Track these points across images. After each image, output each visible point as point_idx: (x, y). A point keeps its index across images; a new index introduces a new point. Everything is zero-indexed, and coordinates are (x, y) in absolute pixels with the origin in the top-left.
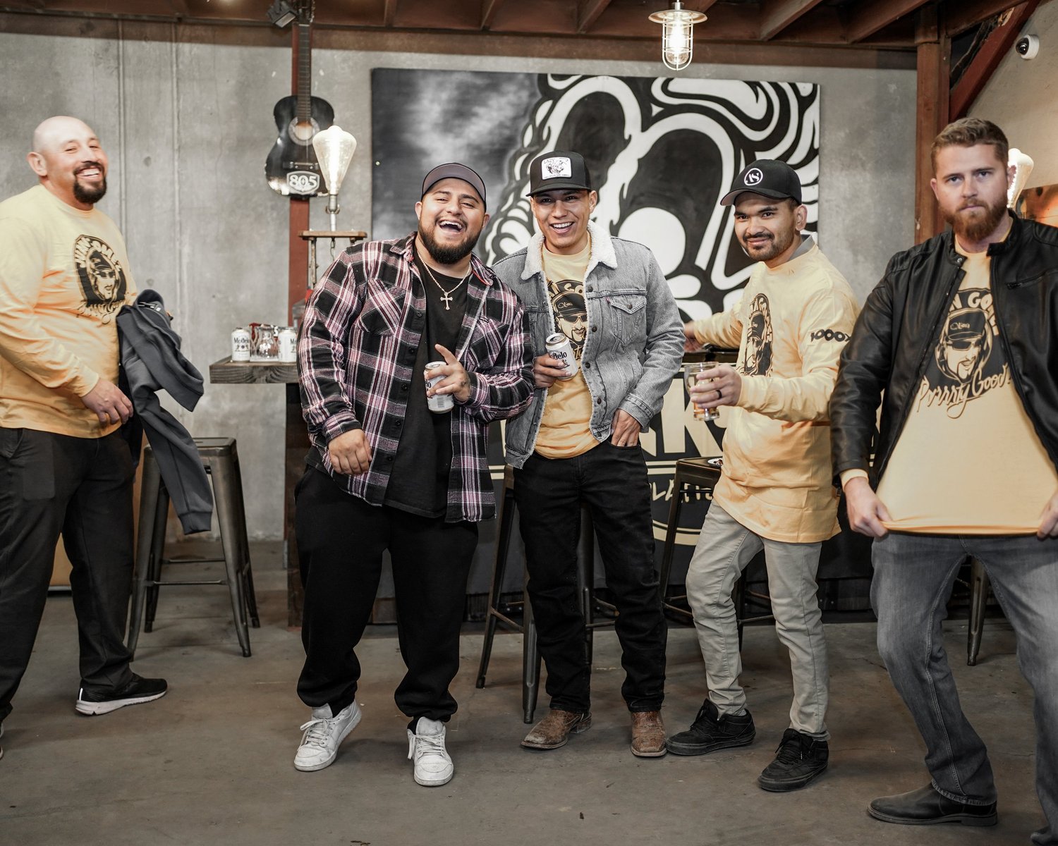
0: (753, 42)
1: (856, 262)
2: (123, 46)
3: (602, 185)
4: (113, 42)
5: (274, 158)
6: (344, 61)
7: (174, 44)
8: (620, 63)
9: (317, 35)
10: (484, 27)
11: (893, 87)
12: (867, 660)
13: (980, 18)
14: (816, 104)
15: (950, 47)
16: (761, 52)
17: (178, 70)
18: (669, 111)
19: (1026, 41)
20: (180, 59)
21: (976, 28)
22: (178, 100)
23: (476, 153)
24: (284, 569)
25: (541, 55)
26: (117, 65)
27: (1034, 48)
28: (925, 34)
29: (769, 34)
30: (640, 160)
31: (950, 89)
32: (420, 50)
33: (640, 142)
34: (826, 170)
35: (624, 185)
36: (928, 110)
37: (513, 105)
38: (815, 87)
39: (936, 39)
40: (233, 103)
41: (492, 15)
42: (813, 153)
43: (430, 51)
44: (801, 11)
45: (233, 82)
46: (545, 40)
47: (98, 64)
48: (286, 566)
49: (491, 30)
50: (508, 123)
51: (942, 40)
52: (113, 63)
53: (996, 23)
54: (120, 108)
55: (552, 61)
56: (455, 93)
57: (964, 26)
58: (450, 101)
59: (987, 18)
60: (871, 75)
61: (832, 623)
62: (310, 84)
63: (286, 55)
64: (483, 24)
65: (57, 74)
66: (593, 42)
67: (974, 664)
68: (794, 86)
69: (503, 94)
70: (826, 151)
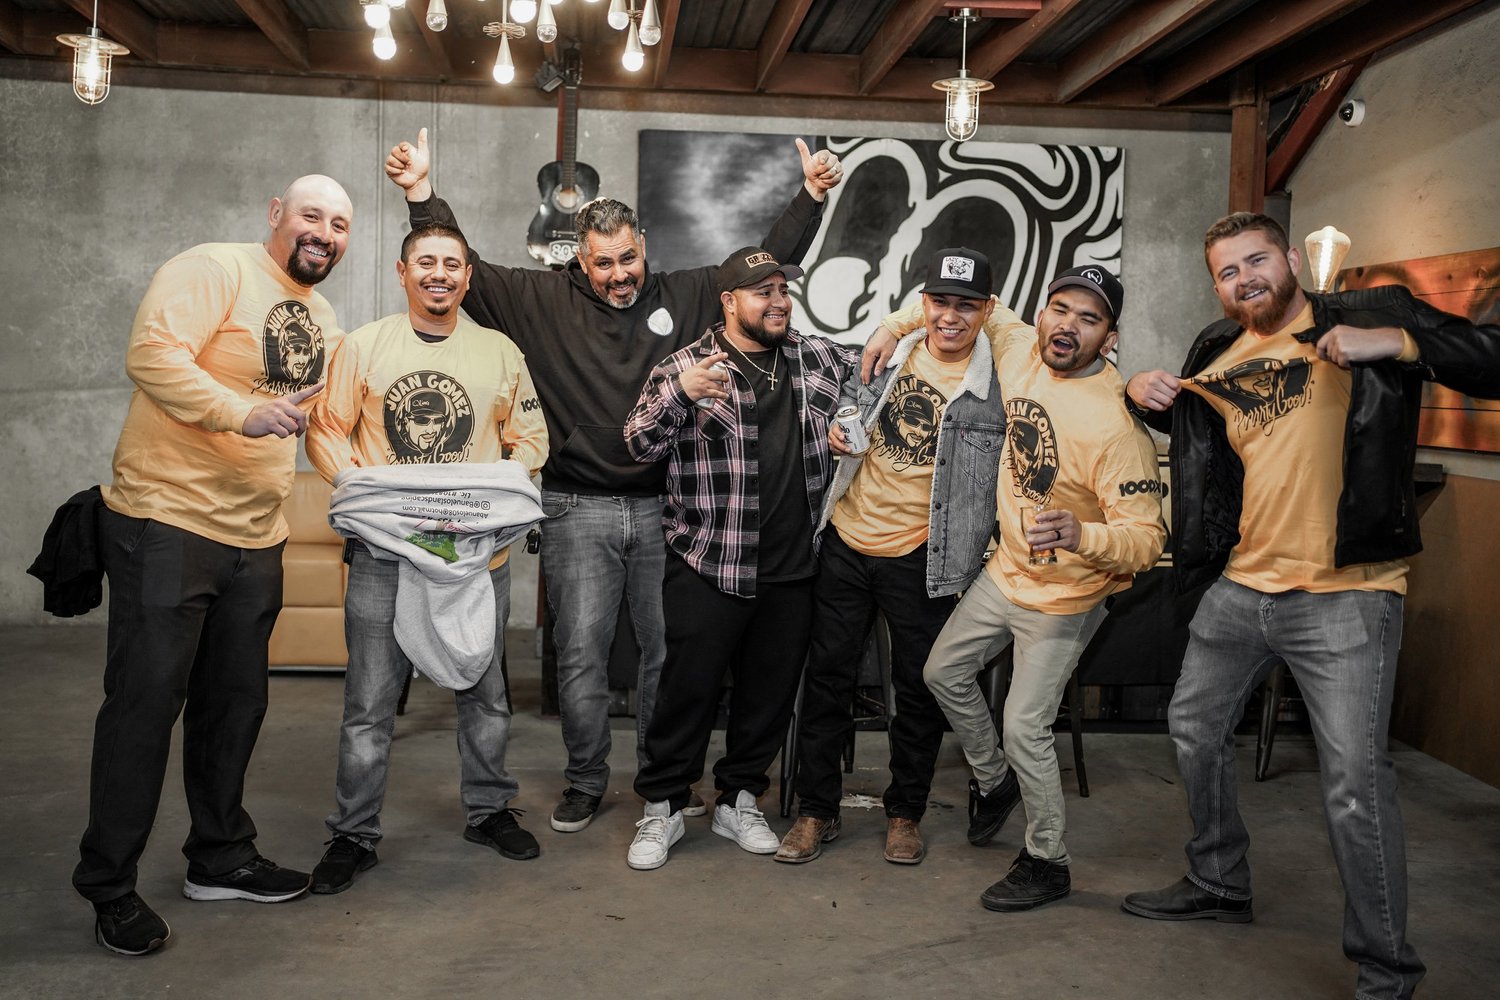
0: (1049, 104)
1: (1161, 344)
2: (384, 108)
3: (883, 256)
4: (374, 102)
5: (536, 226)
6: (611, 121)
7: (435, 105)
8: (905, 124)
9: (583, 95)
10: (760, 89)
11: (1207, 152)
12: (1147, 771)
13: (1303, 79)
14: (1120, 169)
15: (1267, 110)
16: (1060, 114)
17: (438, 131)
18: (958, 177)
19: (1351, 107)
20: (441, 120)
21: (1296, 91)
22: (438, 163)
23: (748, 221)
24: (537, 658)
25: (820, 116)
26: (375, 126)
27: (1359, 114)
28: (1241, 96)
29: (1066, 97)
30: (924, 230)
31: (1268, 155)
32: (691, 111)
33: (925, 210)
34: (1130, 243)
35: (906, 257)
36: (1243, 179)
37: (788, 169)
38: (1119, 151)
39: (1253, 101)
40: (494, 165)
41: (769, 77)
42: (1115, 224)
43: (702, 111)
44: (1100, 74)
45: (494, 144)
46: (825, 101)
47: (357, 125)
48: (540, 654)
49: (767, 91)
50: (783, 189)
51: (1260, 103)
52: (373, 125)
53: (1318, 86)
54: (378, 171)
55: (831, 123)
56: (727, 156)
57: (1283, 89)
58: (722, 165)
59: (1306, 82)
60: (1182, 138)
61: (1113, 733)
62: (575, 149)
63: (552, 115)
64: (758, 87)
65: (316, 136)
66: (877, 103)
67: (1262, 780)
68: (1096, 151)
69: (777, 157)
70: (1130, 222)
